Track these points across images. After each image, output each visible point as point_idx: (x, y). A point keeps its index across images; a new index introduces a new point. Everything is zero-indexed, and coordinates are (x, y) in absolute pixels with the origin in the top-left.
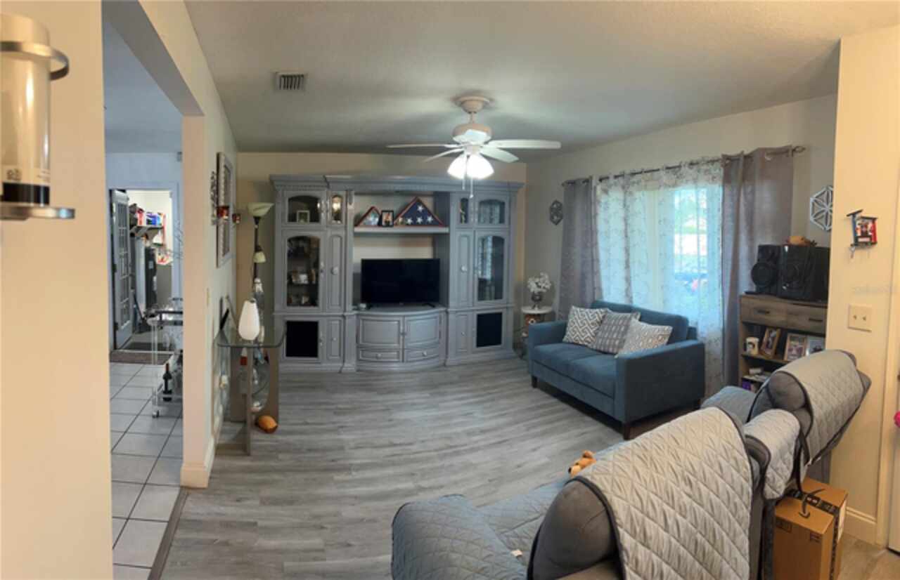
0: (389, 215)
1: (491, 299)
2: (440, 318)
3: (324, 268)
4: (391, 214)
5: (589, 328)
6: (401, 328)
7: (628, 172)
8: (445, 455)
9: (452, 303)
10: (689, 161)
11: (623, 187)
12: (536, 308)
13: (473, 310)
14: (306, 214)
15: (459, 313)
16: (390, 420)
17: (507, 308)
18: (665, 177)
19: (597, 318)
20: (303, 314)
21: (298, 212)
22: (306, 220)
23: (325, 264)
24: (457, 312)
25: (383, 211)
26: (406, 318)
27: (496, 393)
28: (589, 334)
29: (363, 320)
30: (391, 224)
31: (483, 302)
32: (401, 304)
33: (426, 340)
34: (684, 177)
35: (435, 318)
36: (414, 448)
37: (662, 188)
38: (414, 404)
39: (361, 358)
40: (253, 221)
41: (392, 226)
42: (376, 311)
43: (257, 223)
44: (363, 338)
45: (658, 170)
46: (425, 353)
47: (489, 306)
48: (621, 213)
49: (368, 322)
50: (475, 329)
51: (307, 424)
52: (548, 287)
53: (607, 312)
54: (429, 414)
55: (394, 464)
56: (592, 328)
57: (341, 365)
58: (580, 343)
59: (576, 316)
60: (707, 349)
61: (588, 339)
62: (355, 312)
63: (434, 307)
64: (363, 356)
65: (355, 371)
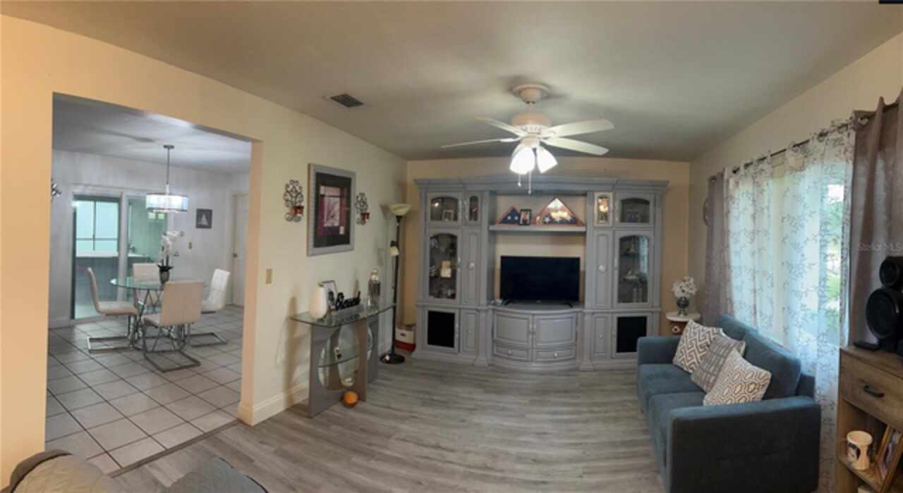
0: (526, 214)
1: (638, 301)
2: (577, 319)
3: (461, 263)
4: (529, 213)
5: (696, 351)
6: (531, 326)
7: (756, 157)
8: (471, 475)
9: (587, 303)
10: (819, 132)
11: (754, 178)
12: (682, 315)
13: (612, 313)
14: (450, 214)
15: (596, 315)
16: (463, 421)
17: (652, 312)
18: (791, 158)
19: (708, 340)
20: (442, 305)
21: (445, 211)
22: (450, 219)
23: (462, 259)
24: (593, 313)
25: (522, 210)
26: (536, 317)
27: (599, 412)
28: (695, 360)
29: (497, 315)
30: (528, 222)
31: (622, 305)
32: (539, 301)
33: (558, 341)
34: (811, 154)
35: (571, 318)
36: (451, 456)
37: (788, 173)
38: (503, 409)
39: (495, 352)
40: (394, 219)
41: (528, 225)
42: (511, 307)
43: (399, 221)
44: (497, 333)
45: (785, 150)
46: (556, 355)
47: (632, 309)
48: (751, 210)
49: (503, 318)
50: (615, 333)
51: (389, 407)
52: (693, 292)
53: (718, 333)
54: (506, 423)
55: (416, 466)
56: (700, 352)
57: (474, 357)
58: (685, 369)
59: (688, 334)
60: (824, 415)
61: (693, 366)
62: (491, 307)
63: (571, 306)
64: (497, 351)
65: (486, 364)
